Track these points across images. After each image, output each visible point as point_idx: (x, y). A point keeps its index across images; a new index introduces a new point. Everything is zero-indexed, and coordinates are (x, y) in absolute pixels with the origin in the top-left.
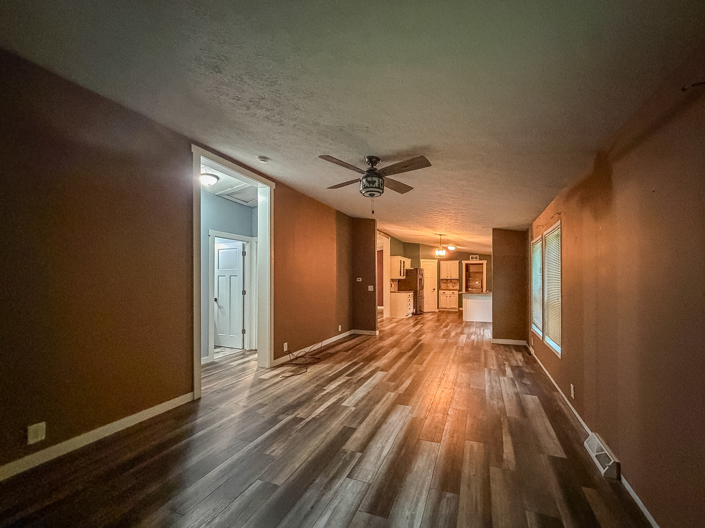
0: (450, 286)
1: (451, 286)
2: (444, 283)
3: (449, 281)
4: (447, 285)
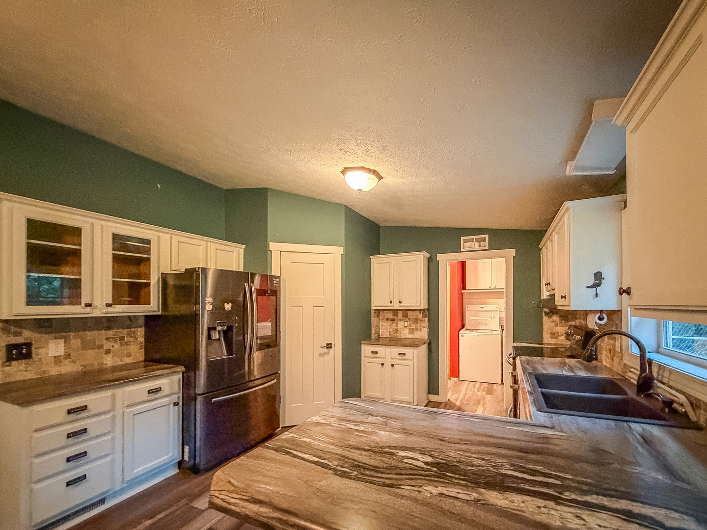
0: (404, 330)
2: (387, 319)
3: (400, 314)
4: (394, 326)
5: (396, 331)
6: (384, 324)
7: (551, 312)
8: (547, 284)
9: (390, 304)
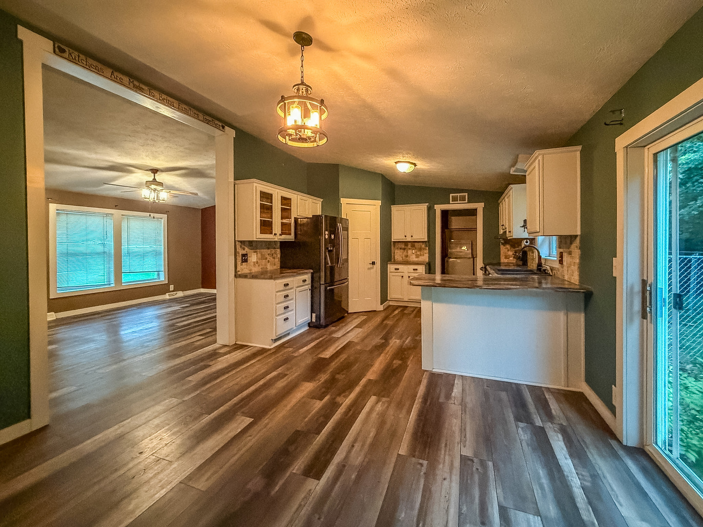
0: (412, 255)
1: (414, 256)
2: (401, 249)
3: (409, 246)
4: (405, 253)
5: (407, 256)
6: (398, 252)
7: (505, 242)
8: (503, 225)
9: (405, 238)
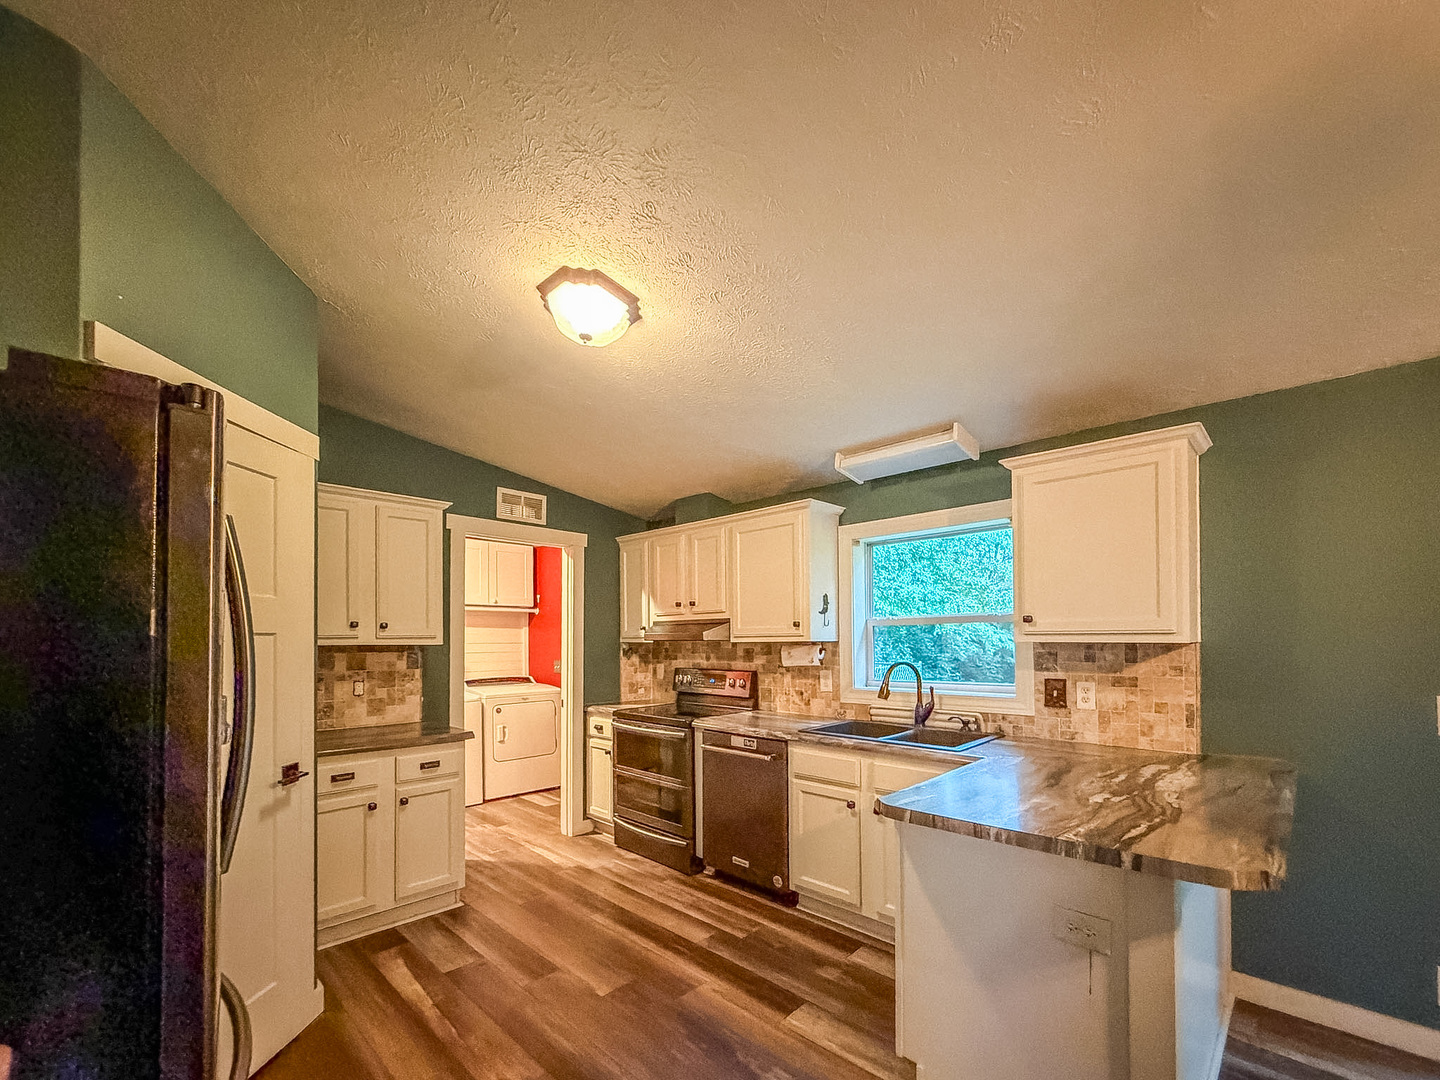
3: (341, 663)
5: (327, 710)
7: (631, 649)
9: (348, 632)
